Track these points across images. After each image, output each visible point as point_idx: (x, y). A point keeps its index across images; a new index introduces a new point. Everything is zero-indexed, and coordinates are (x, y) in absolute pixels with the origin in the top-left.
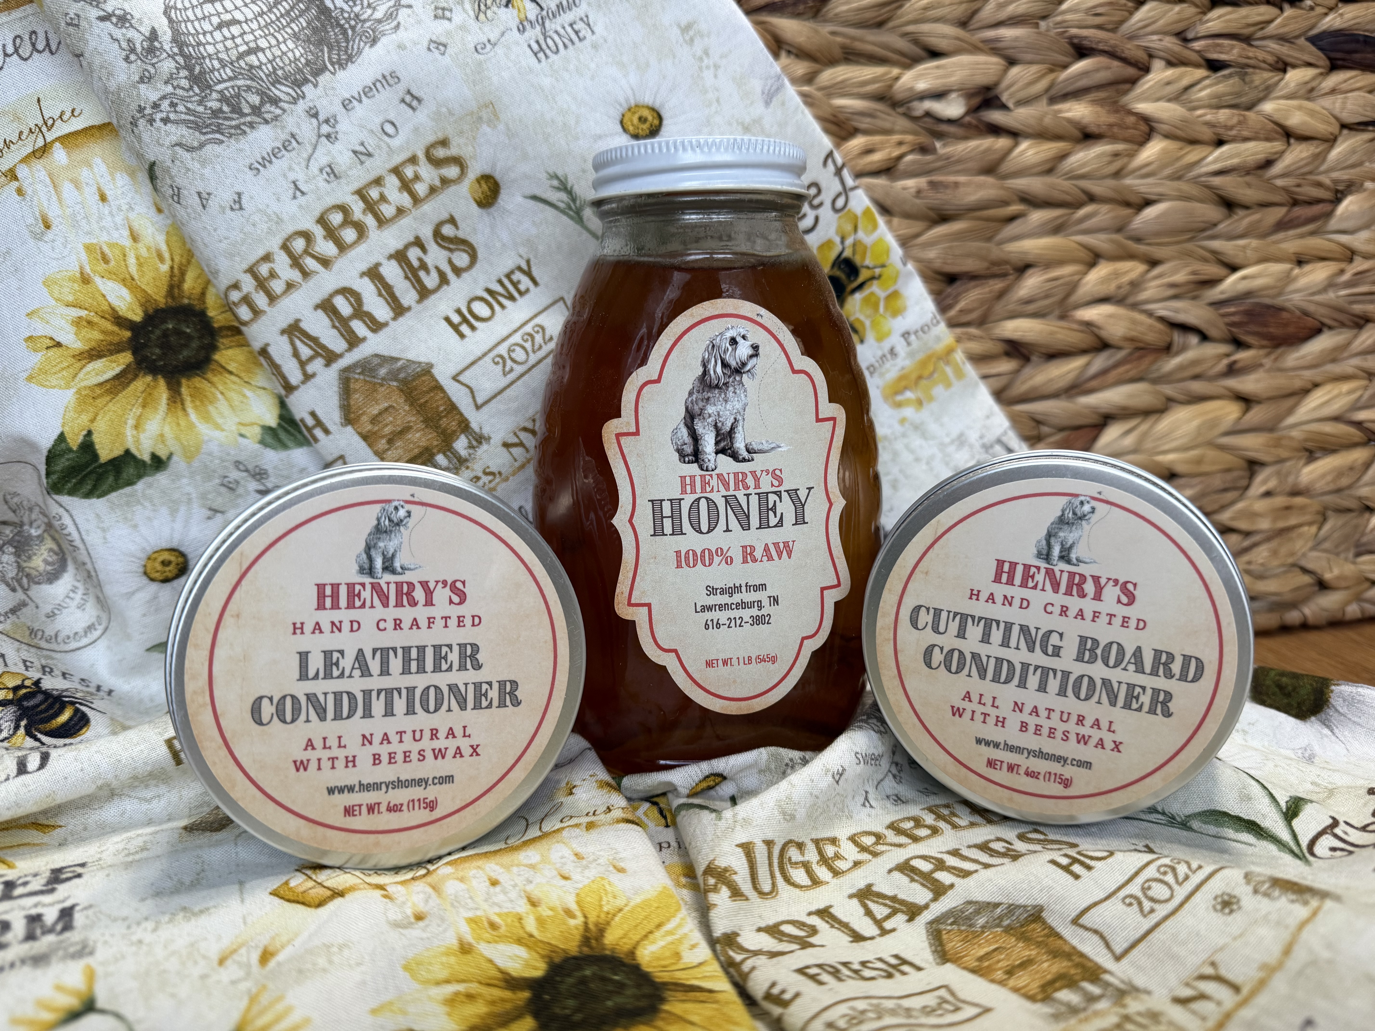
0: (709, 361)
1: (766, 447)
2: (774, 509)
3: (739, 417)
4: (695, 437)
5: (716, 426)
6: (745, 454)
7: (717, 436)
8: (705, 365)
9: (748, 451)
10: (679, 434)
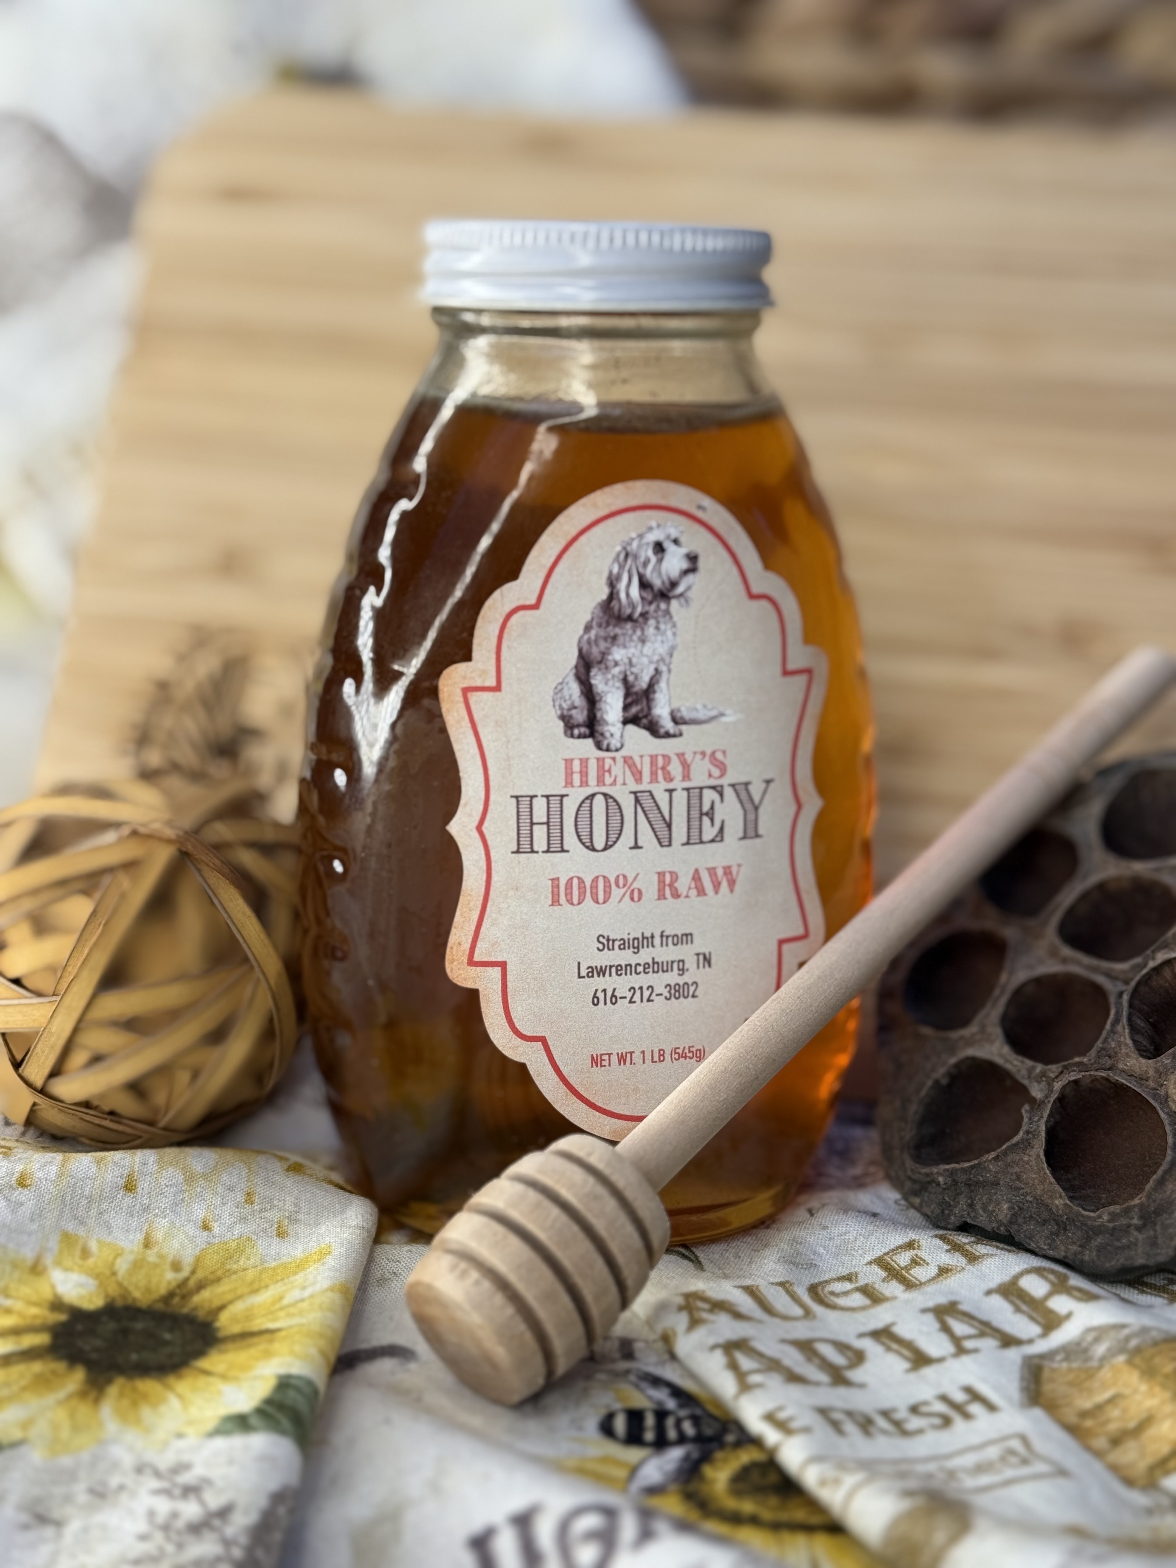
0: (619, 577)
1: (702, 715)
2: (710, 814)
3: (663, 668)
4: (591, 697)
5: (625, 680)
6: (668, 725)
7: (627, 695)
8: (612, 583)
9: (676, 721)
10: (566, 693)
